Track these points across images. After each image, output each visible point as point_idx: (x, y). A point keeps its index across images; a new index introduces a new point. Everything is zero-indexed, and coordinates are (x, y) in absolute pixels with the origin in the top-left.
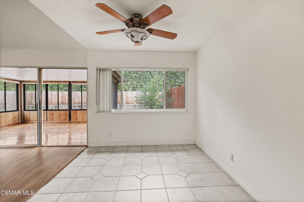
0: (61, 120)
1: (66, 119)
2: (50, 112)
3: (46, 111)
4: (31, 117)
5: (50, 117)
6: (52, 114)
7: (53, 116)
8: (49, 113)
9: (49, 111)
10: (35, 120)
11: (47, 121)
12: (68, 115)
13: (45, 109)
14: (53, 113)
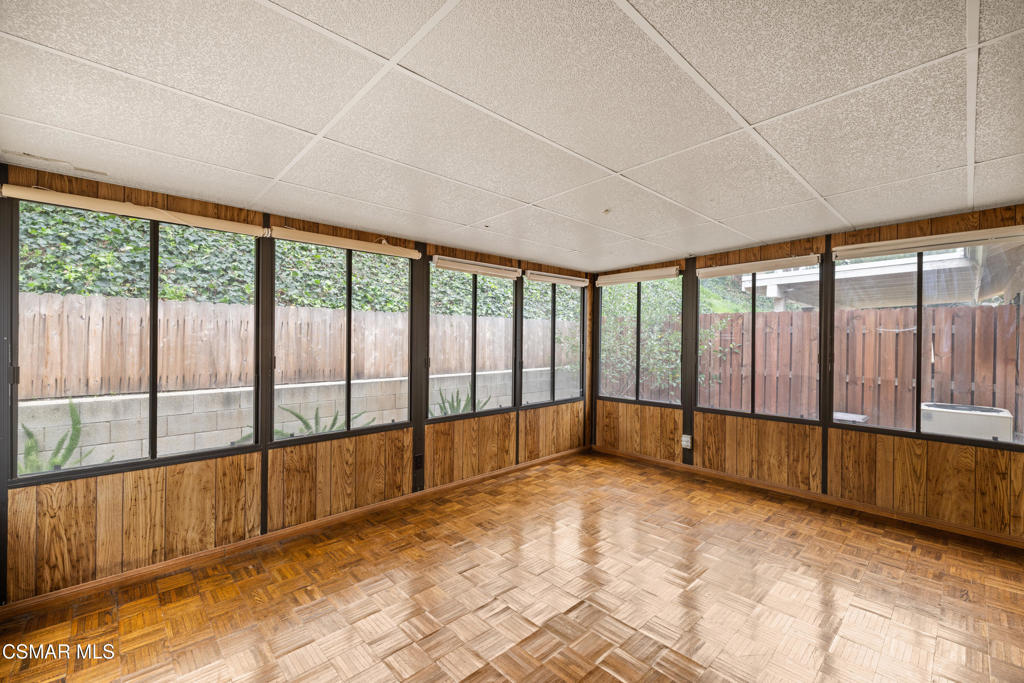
0: (369, 496)
1: (399, 488)
2: (292, 456)
3: (256, 456)
4: (102, 534)
5: (287, 495)
6: (308, 470)
7: (314, 480)
8: (279, 468)
9: (279, 451)
10: (144, 553)
11: (264, 531)
12: (408, 455)
13: (251, 442)
14: (312, 459)
